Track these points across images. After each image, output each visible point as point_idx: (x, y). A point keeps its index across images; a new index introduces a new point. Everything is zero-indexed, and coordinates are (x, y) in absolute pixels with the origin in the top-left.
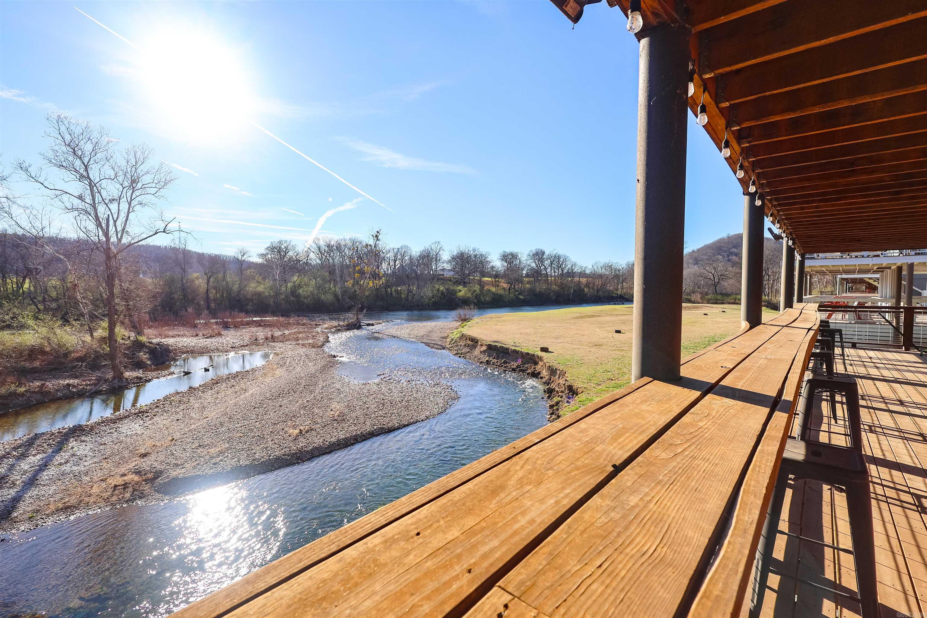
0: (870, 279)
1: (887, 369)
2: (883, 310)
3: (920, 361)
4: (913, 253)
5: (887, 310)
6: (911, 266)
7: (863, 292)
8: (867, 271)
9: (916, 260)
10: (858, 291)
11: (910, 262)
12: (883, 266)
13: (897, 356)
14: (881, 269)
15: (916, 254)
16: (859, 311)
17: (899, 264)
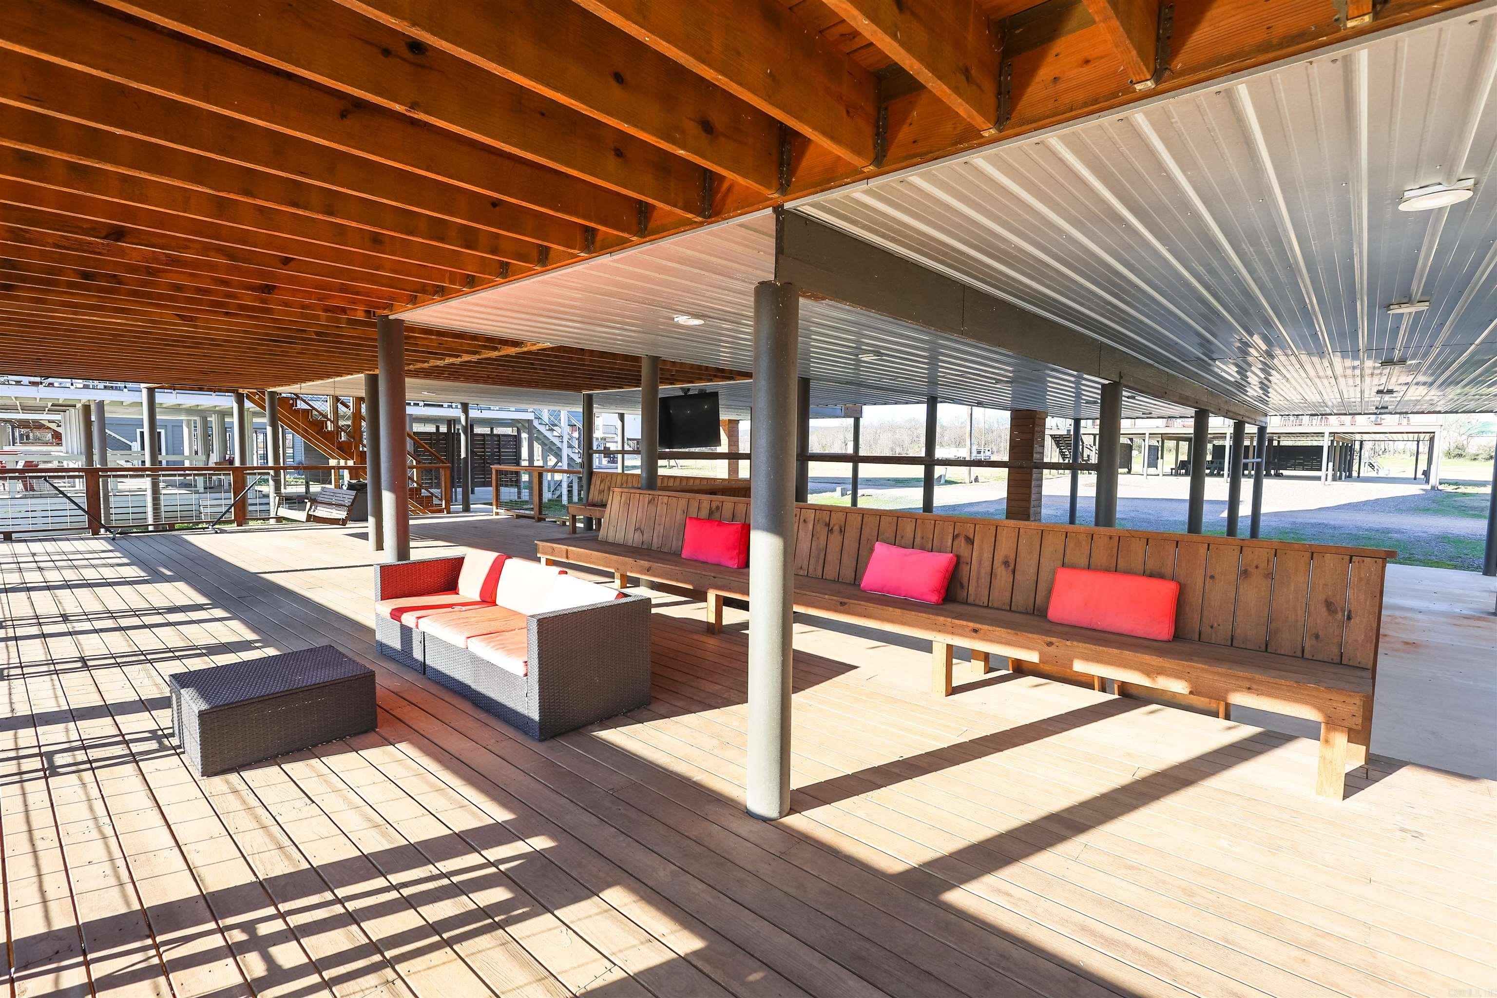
0: (50, 421)
1: (93, 566)
2: (71, 474)
3: (111, 548)
4: (101, 385)
5: (77, 474)
6: (101, 405)
7: (46, 443)
8: (40, 409)
9: (108, 396)
10: (38, 441)
11: (98, 399)
12: (61, 402)
13: (80, 545)
14: (59, 407)
15: (105, 387)
16: (31, 477)
17: (84, 401)
